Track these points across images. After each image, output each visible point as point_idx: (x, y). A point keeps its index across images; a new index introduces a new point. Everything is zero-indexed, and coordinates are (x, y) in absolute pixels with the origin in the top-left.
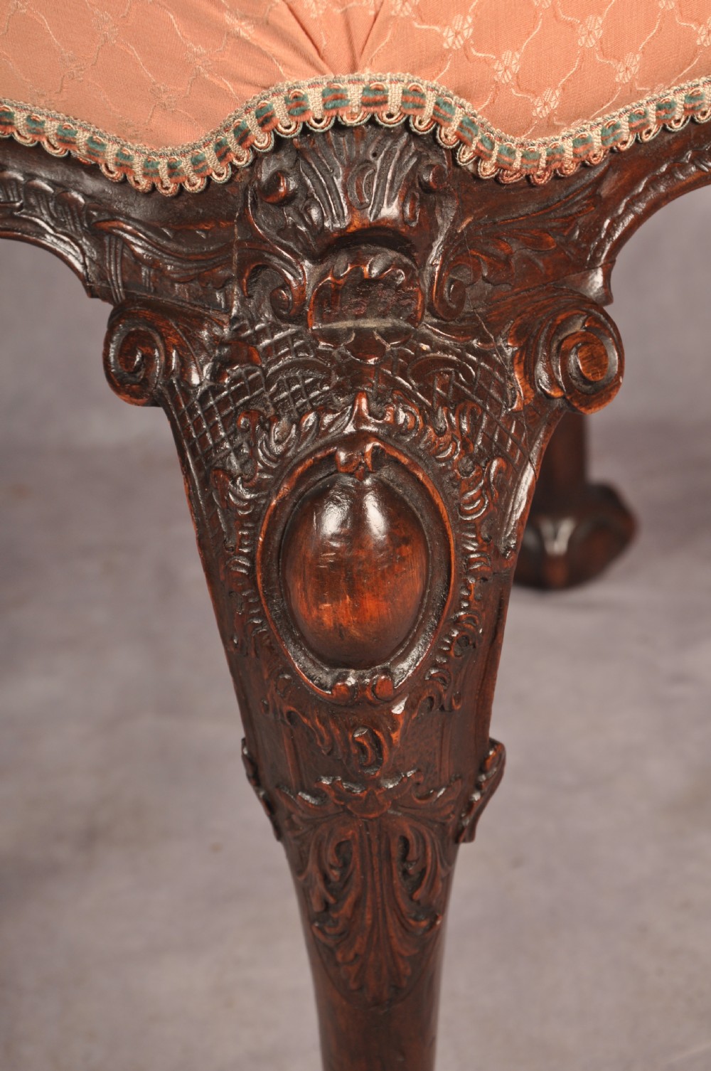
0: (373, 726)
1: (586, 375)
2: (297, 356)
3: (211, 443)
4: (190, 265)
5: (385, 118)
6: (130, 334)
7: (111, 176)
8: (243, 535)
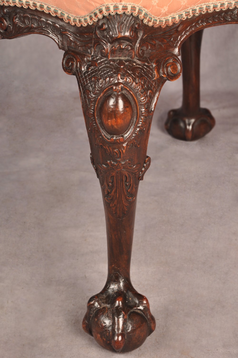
0: (119, 148)
1: (172, 72)
2: (106, 65)
3: (86, 84)
4: (83, 43)
5: (127, 13)
6: (69, 58)
7: (66, 21)
8: (92, 105)
